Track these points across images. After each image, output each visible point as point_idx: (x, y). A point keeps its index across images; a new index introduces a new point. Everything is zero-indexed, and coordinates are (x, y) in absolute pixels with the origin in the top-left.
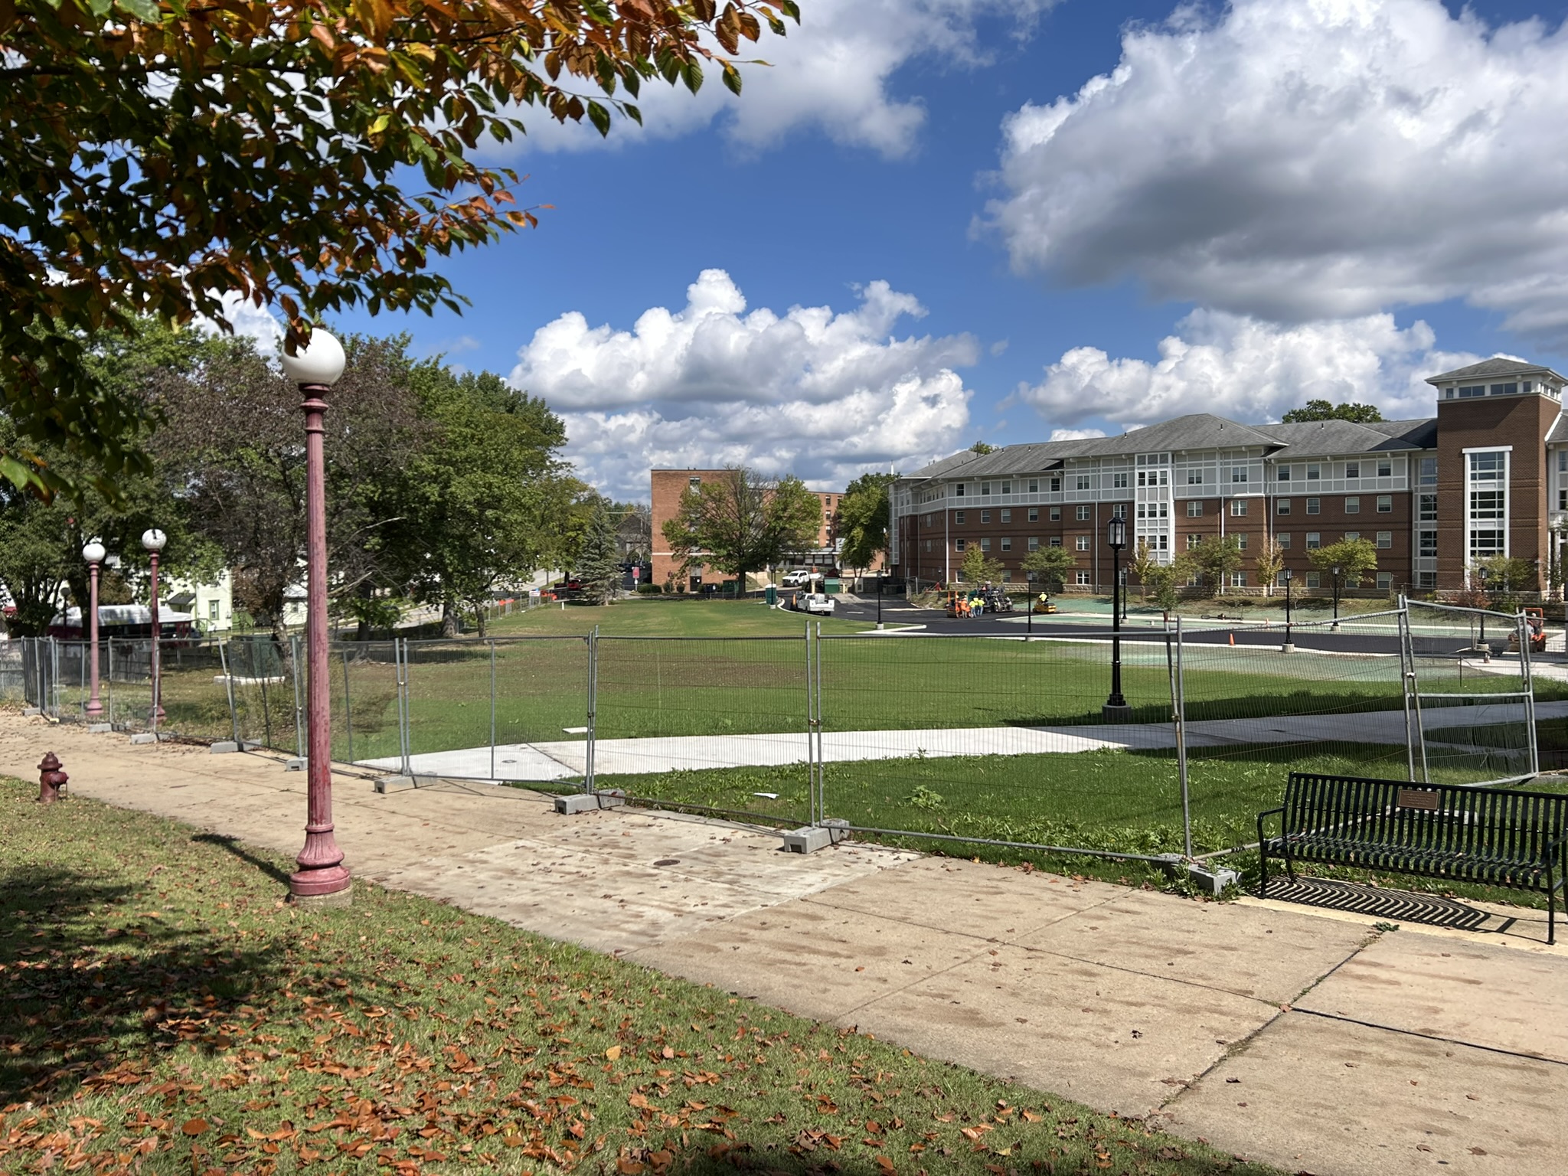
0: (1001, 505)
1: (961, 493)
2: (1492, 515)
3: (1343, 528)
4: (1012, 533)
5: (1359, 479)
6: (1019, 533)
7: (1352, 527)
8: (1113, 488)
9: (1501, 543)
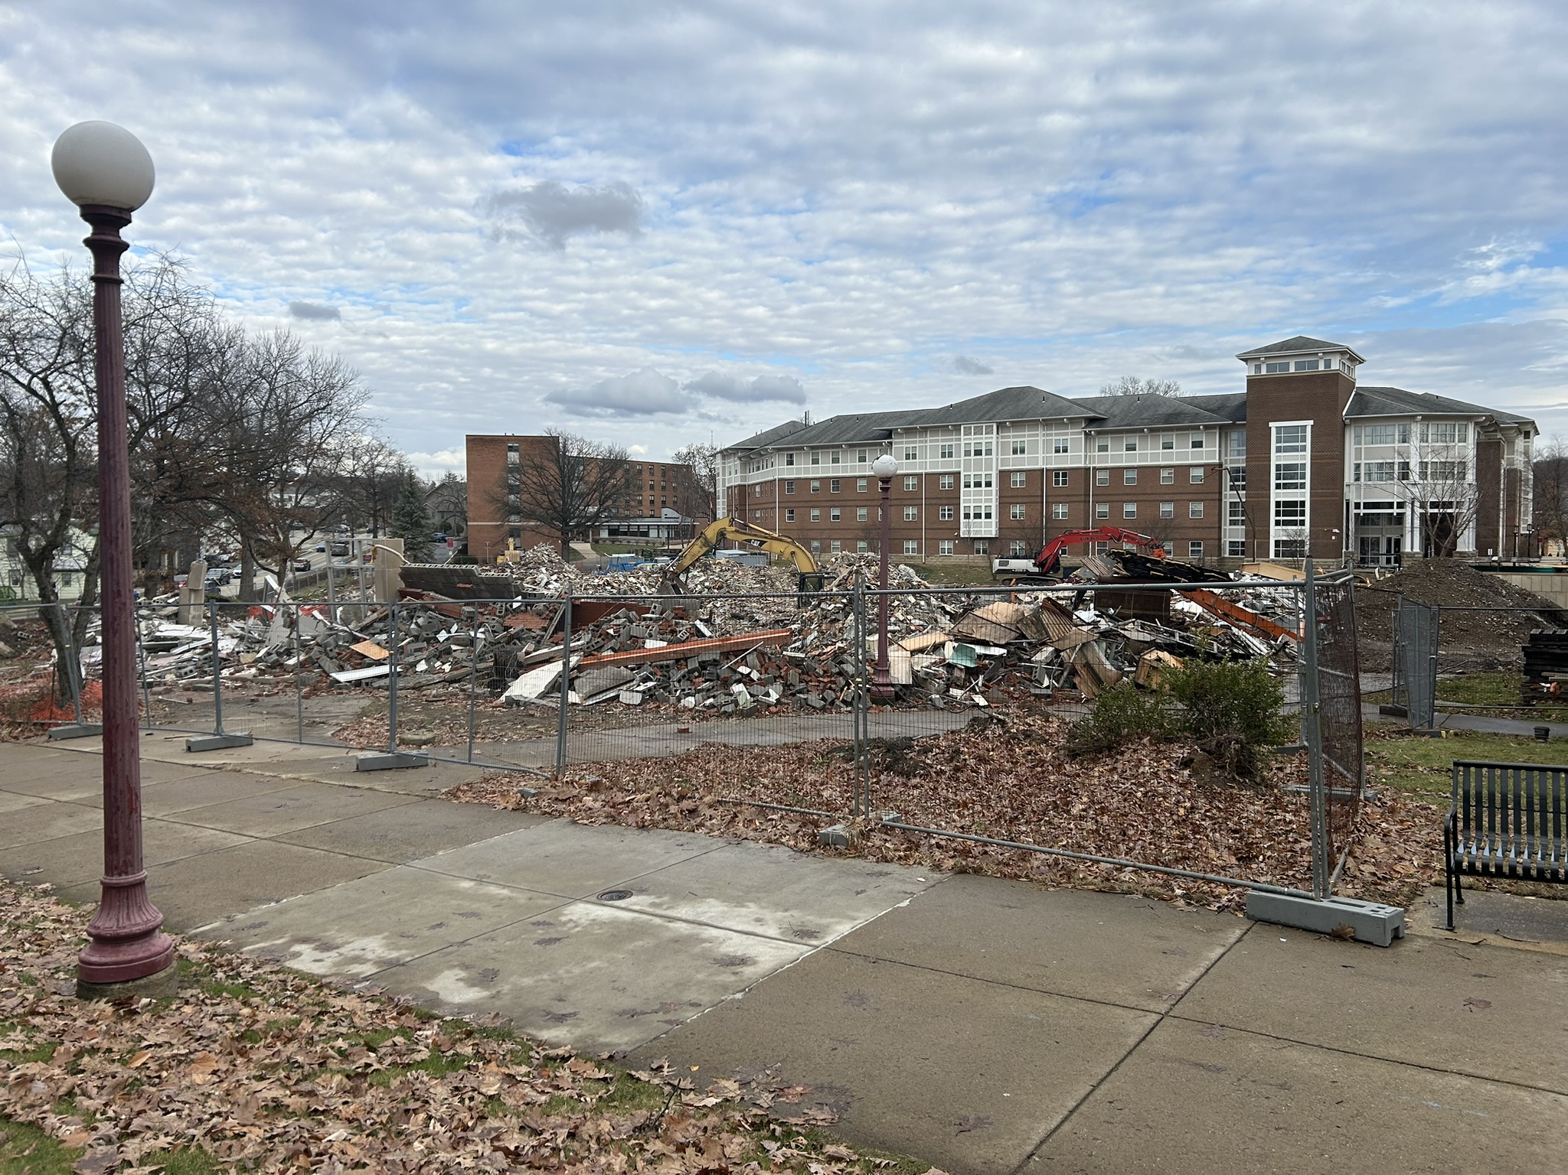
0: (831, 475)
1: (790, 463)
2: (1295, 486)
3: (1158, 498)
4: (841, 503)
5: (1174, 450)
6: (848, 503)
7: (1167, 497)
8: (940, 459)
9: (1303, 514)
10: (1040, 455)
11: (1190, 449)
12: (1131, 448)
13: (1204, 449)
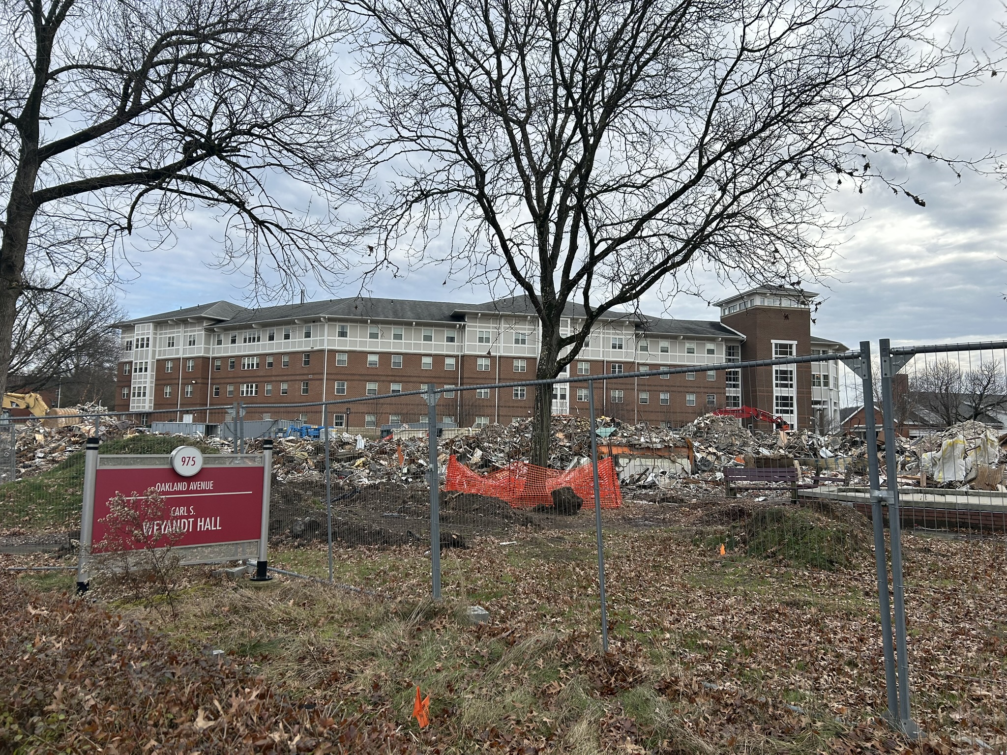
0: (392, 350)
1: (343, 334)
2: (786, 386)
3: (686, 390)
4: (403, 379)
5: (695, 355)
6: (412, 379)
7: (691, 390)
8: (514, 345)
9: (792, 406)
10: (601, 350)
11: (706, 355)
12: (665, 350)
13: (715, 356)
